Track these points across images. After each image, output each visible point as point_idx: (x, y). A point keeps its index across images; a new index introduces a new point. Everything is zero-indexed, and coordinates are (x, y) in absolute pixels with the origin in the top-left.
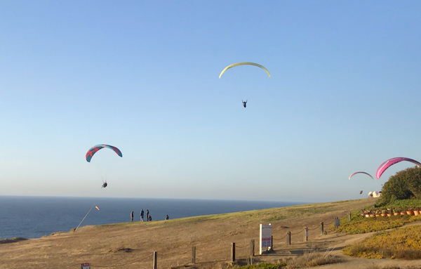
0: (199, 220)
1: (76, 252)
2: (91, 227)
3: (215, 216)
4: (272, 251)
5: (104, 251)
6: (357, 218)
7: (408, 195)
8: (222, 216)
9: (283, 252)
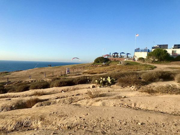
0: (59, 67)
1: (32, 73)
2: (37, 68)
3: (63, 66)
4: (69, 73)
5: (38, 73)
6: (88, 67)
7: (99, 62)
8: (64, 66)
9: (72, 73)
